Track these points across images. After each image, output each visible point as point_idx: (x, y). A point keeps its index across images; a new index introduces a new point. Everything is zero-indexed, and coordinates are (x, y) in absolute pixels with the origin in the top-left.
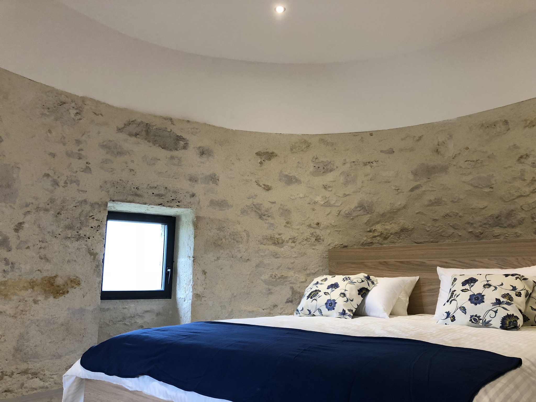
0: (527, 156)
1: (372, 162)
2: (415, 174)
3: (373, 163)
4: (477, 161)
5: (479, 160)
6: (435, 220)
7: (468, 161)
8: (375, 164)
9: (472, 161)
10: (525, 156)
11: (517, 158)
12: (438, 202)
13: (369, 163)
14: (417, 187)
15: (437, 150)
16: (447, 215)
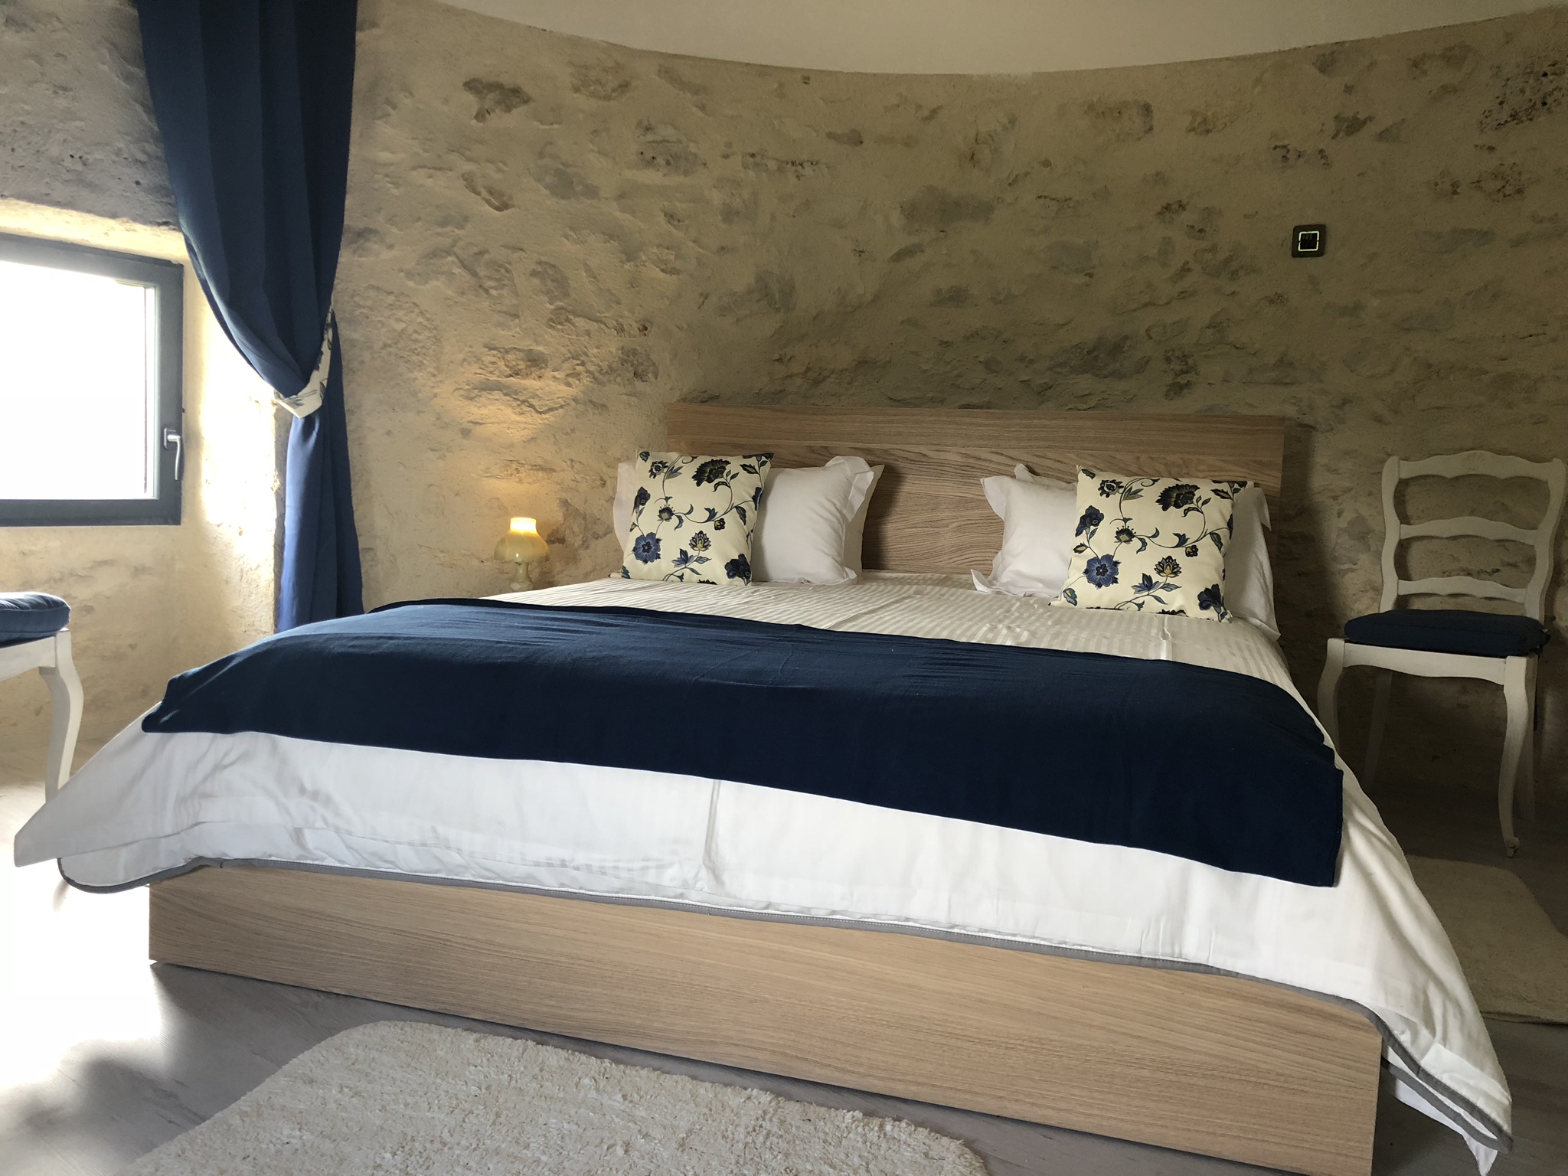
0: (1180, 206)
1: (801, 165)
2: (911, 212)
3: (803, 168)
4: (1066, 200)
5: (1070, 199)
6: (945, 344)
7: (1045, 197)
8: (808, 170)
9: (1053, 199)
10: (1176, 206)
11: (1158, 208)
12: (956, 297)
13: (793, 163)
14: (911, 251)
15: (973, 155)
16: (975, 334)
